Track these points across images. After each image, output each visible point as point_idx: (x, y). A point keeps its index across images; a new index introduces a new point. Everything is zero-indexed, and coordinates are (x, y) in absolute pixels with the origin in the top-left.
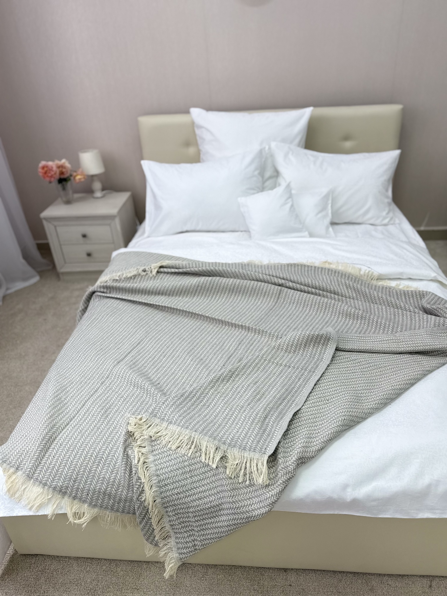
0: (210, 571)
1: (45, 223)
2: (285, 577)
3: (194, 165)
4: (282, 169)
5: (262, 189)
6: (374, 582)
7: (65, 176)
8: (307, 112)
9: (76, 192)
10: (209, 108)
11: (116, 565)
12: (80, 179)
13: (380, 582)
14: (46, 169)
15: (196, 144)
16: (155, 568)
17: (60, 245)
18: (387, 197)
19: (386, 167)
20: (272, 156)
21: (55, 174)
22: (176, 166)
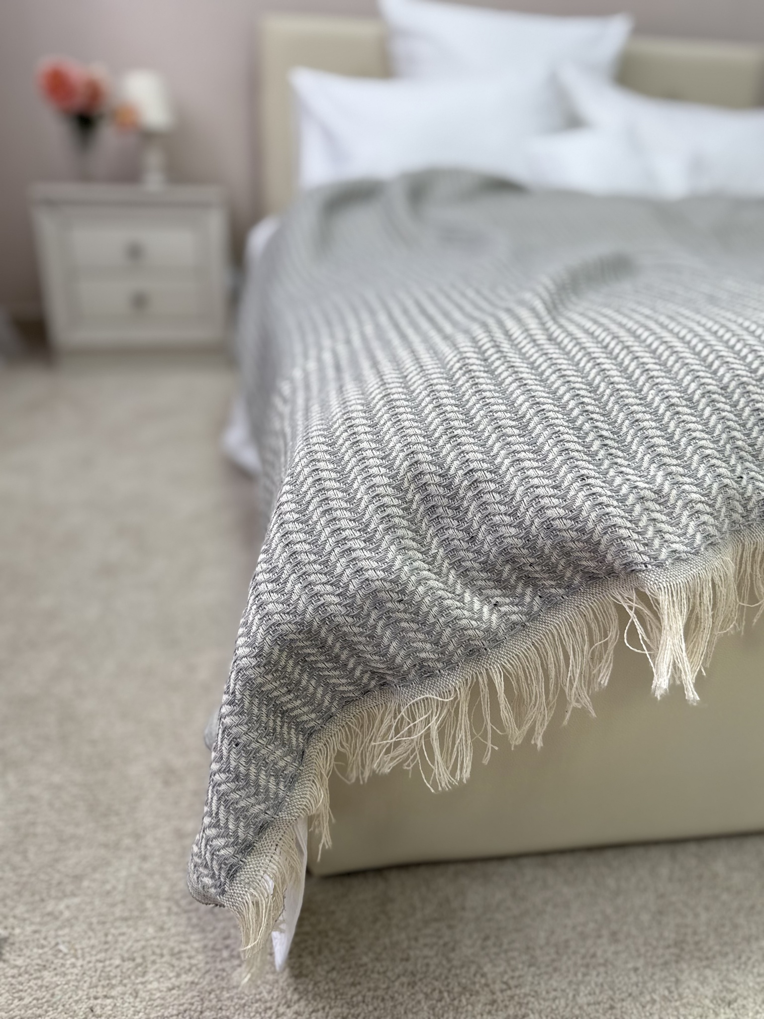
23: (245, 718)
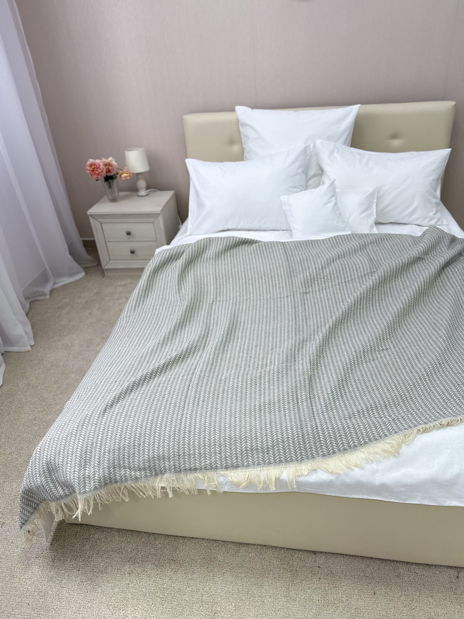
0: (243, 549)
1: (91, 220)
2: (314, 559)
3: (237, 162)
4: (326, 167)
5: (306, 187)
6: (402, 569)
7: (112, 174)
8: (355, 109)
9: (121, 190)
10: (254, 106)
11: (155, 539)
12: (126, 177)
13: (407, 570)
14: (93, 167)
15: (241, 142)
16: (191, 543)
17: (106, 242)
18: (435, 197)
19: (434, 166)
20: (317, 154)
21: (102, 171)
22: (220, 164)
23: (21, 502)
